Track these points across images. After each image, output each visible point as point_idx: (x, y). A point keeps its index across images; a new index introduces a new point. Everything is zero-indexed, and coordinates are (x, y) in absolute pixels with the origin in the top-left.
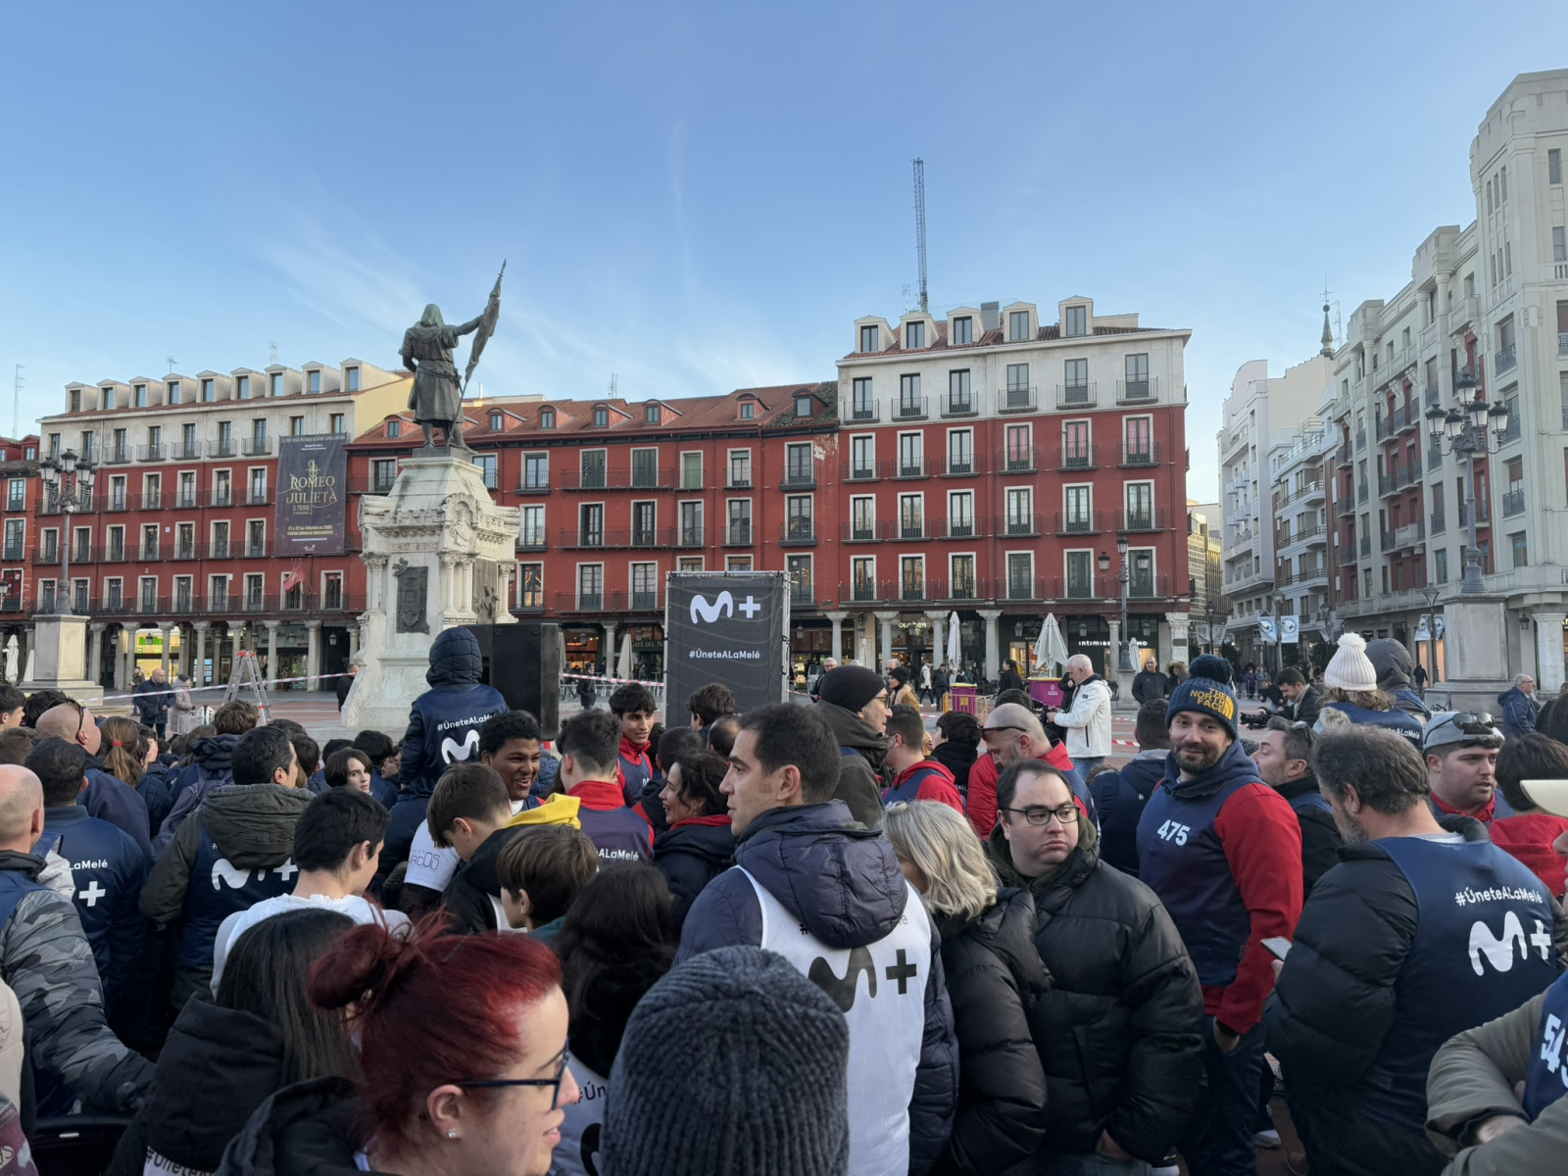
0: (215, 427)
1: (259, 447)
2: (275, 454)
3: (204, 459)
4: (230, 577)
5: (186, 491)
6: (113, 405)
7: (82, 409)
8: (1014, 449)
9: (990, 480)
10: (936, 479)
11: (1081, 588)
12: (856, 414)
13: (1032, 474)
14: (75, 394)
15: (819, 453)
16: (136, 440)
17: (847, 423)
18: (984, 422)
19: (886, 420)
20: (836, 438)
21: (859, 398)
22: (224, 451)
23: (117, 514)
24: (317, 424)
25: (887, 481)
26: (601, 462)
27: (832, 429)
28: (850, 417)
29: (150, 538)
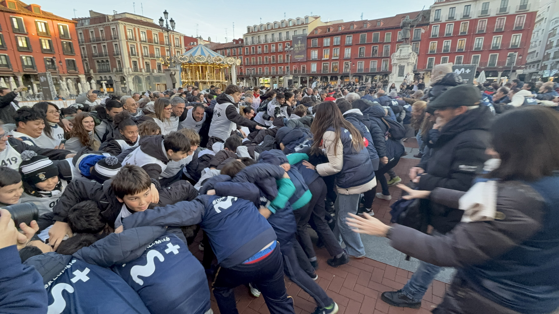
0: (278, 34)
1: (288, 39)
2: (291, 39)
3: (277, 41)
4: (283, 67)
5: (273, 48)
6: (256, 30)
7: (250, 32)
8: (480, 27)
9: (471, 36)
10: (455, 37)
11: (492, 64)
12: (435, 20)
13: (485, 33)
14: (249, 29)
15: (423, 31)
16: (262, 38)
17: (432, 22)
18: (473, 20)
19: (443, 21)
20: (428, 27)
21: (436, 15)
22: (280, 39)
23: (260, 54)
24: (300, 32)
25: (441, 38)
26: (365, 36)
27: (428, 24)
28: (433, 21)
29: (266, 59)
